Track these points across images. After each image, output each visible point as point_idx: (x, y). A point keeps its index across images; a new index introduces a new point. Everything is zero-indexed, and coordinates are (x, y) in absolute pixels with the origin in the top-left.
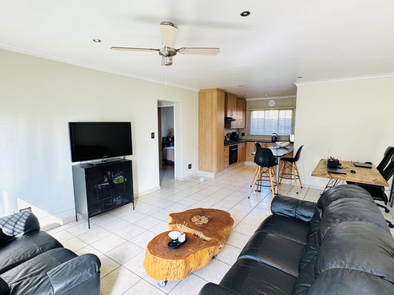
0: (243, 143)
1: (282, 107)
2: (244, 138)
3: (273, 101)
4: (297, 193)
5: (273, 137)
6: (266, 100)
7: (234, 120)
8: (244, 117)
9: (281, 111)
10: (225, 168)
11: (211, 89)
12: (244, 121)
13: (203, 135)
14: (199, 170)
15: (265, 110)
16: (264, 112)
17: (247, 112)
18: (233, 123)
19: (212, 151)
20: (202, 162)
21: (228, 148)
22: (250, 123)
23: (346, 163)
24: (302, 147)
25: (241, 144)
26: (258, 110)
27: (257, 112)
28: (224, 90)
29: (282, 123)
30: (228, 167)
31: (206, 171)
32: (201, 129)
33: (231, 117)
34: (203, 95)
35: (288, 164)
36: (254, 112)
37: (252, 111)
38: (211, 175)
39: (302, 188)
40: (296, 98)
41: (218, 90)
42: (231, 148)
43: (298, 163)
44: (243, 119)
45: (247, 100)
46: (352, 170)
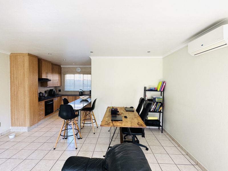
0: (59, 97)
1: (85, 72)
2: (60, 93)
3: (79, 68)
4: (94, 133)
5: (80, 92)
6: (75, 67)
7: (50, 80)
8: (60, 78)
9: (84, 75)
10: (39, 120)
11: (22, 54)
12: (60, 81)
13: (15, 93)
14: (12, 125)
15: (74, 74)
16: (74, 75)
17: (62, 75)
18: (49, 83)
19: (24, 108)
20: (15, 118)
21: (43, 103)
22: (64, 83)
23: (121, 108)
24: (96, 100)
25: (57, 98)
26: (70, 74)
27: (69, 75)
28: (37, 56)
29: (85, 82)
30: (44, 118)
31: (20, 126)
32: (13, 89)
33: (46, 78)
34: (14, 57)
35: (88, 112)
36: (67, 75)
37: (66, 74)
38: (24, 129)
39: (97, 127)
40: (91, 67)
41: (29, 55)
42: (46, 103)
43: (94, 111)
44: (59, 80)
45: (62, 66)
46: (125, 116)
